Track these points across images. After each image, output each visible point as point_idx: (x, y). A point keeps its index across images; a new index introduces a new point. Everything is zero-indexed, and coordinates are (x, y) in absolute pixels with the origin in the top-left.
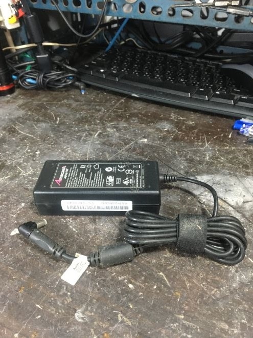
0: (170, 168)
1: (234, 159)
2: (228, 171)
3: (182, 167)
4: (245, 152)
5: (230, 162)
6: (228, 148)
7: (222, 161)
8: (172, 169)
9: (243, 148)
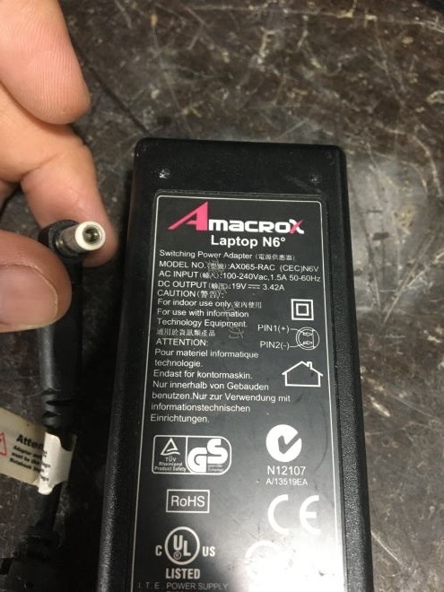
0: (109, 92)
1: (355, 71)
2: (316, 128)
3: (155, 93)
4: (407, 41)
5: (337, 82)
6: (350, 15)
7: (309, 75)
8: (115, 98)
9: (404, 22)
